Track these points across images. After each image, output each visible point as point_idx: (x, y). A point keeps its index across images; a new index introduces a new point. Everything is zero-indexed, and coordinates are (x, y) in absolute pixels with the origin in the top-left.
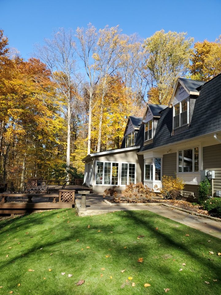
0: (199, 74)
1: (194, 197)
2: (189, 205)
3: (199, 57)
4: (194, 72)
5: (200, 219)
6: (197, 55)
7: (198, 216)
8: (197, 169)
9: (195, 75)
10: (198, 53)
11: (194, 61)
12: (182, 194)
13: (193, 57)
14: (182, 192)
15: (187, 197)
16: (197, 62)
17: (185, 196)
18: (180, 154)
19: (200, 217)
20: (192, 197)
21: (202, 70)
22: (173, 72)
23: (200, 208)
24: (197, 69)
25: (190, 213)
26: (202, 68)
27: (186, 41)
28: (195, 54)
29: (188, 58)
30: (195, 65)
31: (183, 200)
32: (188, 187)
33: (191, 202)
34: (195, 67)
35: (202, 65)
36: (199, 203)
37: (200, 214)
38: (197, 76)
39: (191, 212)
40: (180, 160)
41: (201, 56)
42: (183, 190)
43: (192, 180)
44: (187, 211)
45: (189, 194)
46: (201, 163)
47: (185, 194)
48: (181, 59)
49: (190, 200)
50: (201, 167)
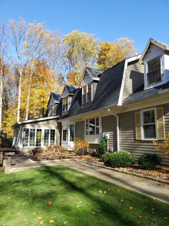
0: (103, 64)
1: (96, 153)
2: (92, 159)
3: (103, 52)
4: (99, 63)
5: (98, 168)
6: (101, 51)
7: (97, 166)
8: (98, 133)
9: (100, 65)
10: (102, 49)
11: (100, 55)
12: (88, 151)
13: (99, 52)
14: (88, 149)
15: (92, 153)
16: (101, 56)
17: (90, 152)
18: (87, 122)
19: (98, 167)
20: (95, 153)
21: (105, 61)
22: (85, 61)
23: (99, 161)
24: (102, 60)
25: (91, 165)
26: (105, 60)
27: (94, 40)
28: (100, 50)
29: (95, 53)
30: (100, 58)
31: (89, 155)
32: (92, 146)
33: (94, 156)
34: (100, 59)
35: (105, 58)
36: (99, 157)
37: (99, 165)
38: (102, 66)
39: (93, 164)
40: (87, 125)
41: (104, 52)
42: (89, 148)
43: (94, 140)
44: (90, 163)
45: (92, 151)
46: (101, 128)
47: (90, 151)
48: (91, 53)
49: (93, 155)
50: (100, 131)
